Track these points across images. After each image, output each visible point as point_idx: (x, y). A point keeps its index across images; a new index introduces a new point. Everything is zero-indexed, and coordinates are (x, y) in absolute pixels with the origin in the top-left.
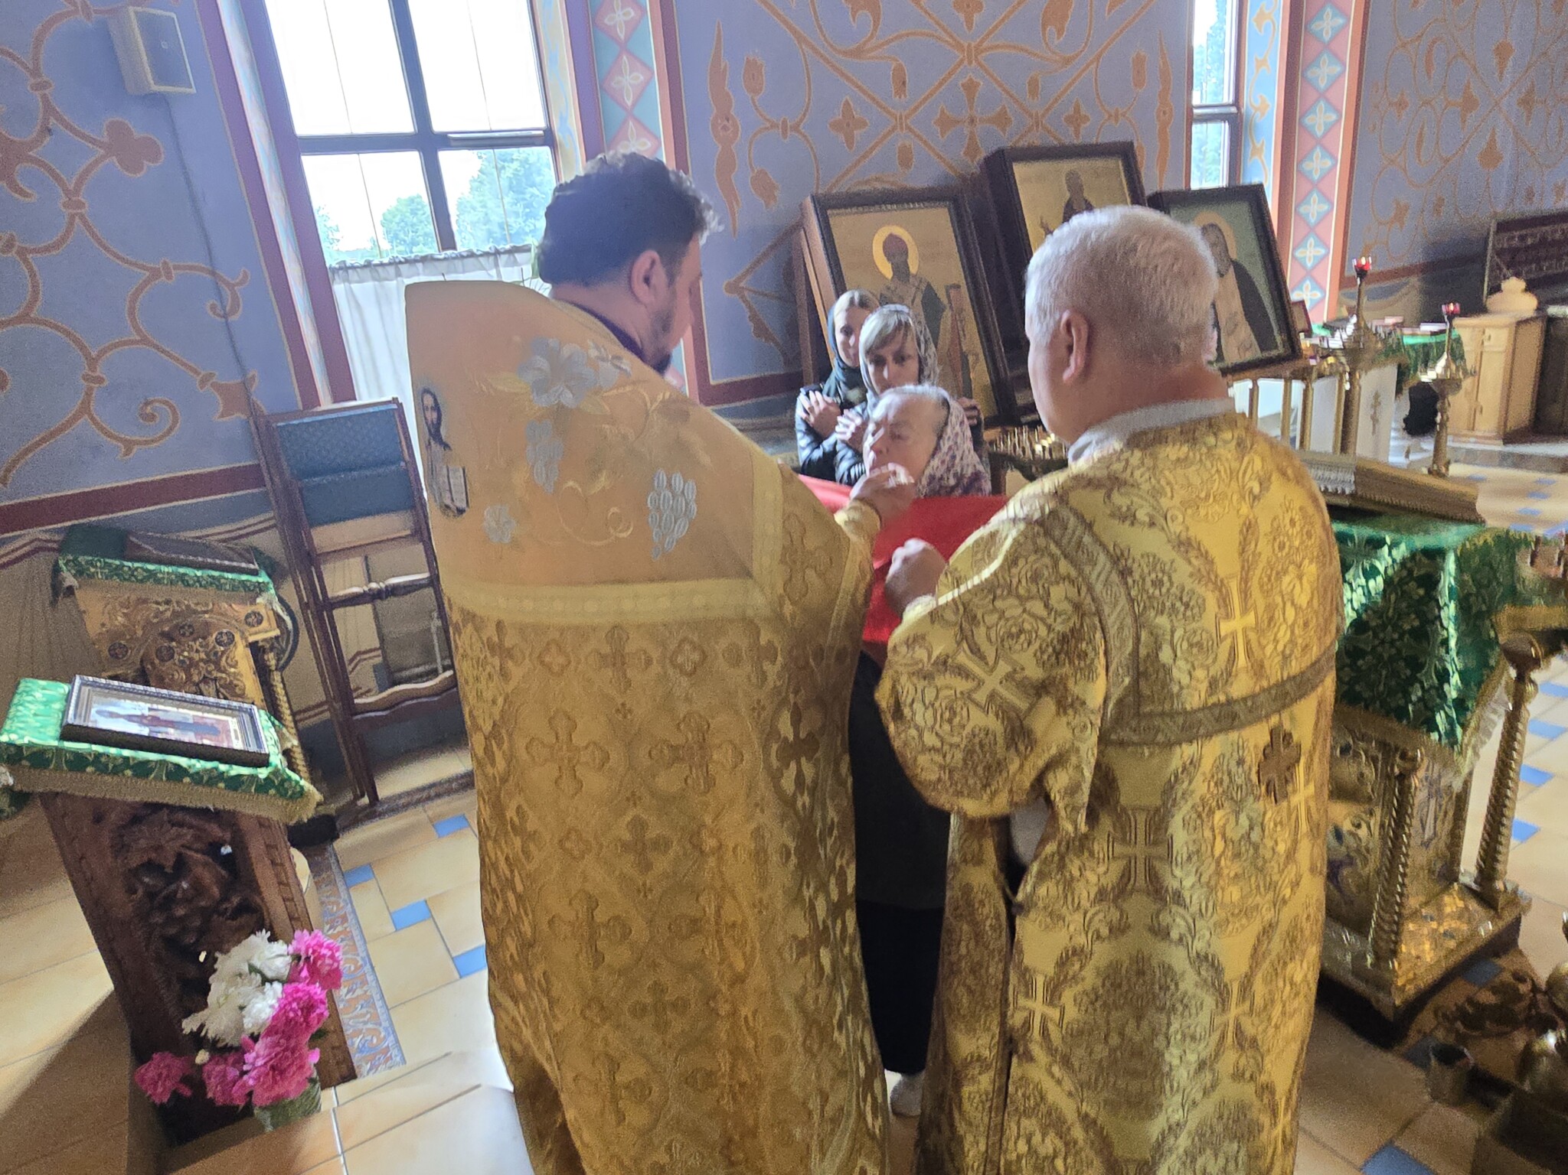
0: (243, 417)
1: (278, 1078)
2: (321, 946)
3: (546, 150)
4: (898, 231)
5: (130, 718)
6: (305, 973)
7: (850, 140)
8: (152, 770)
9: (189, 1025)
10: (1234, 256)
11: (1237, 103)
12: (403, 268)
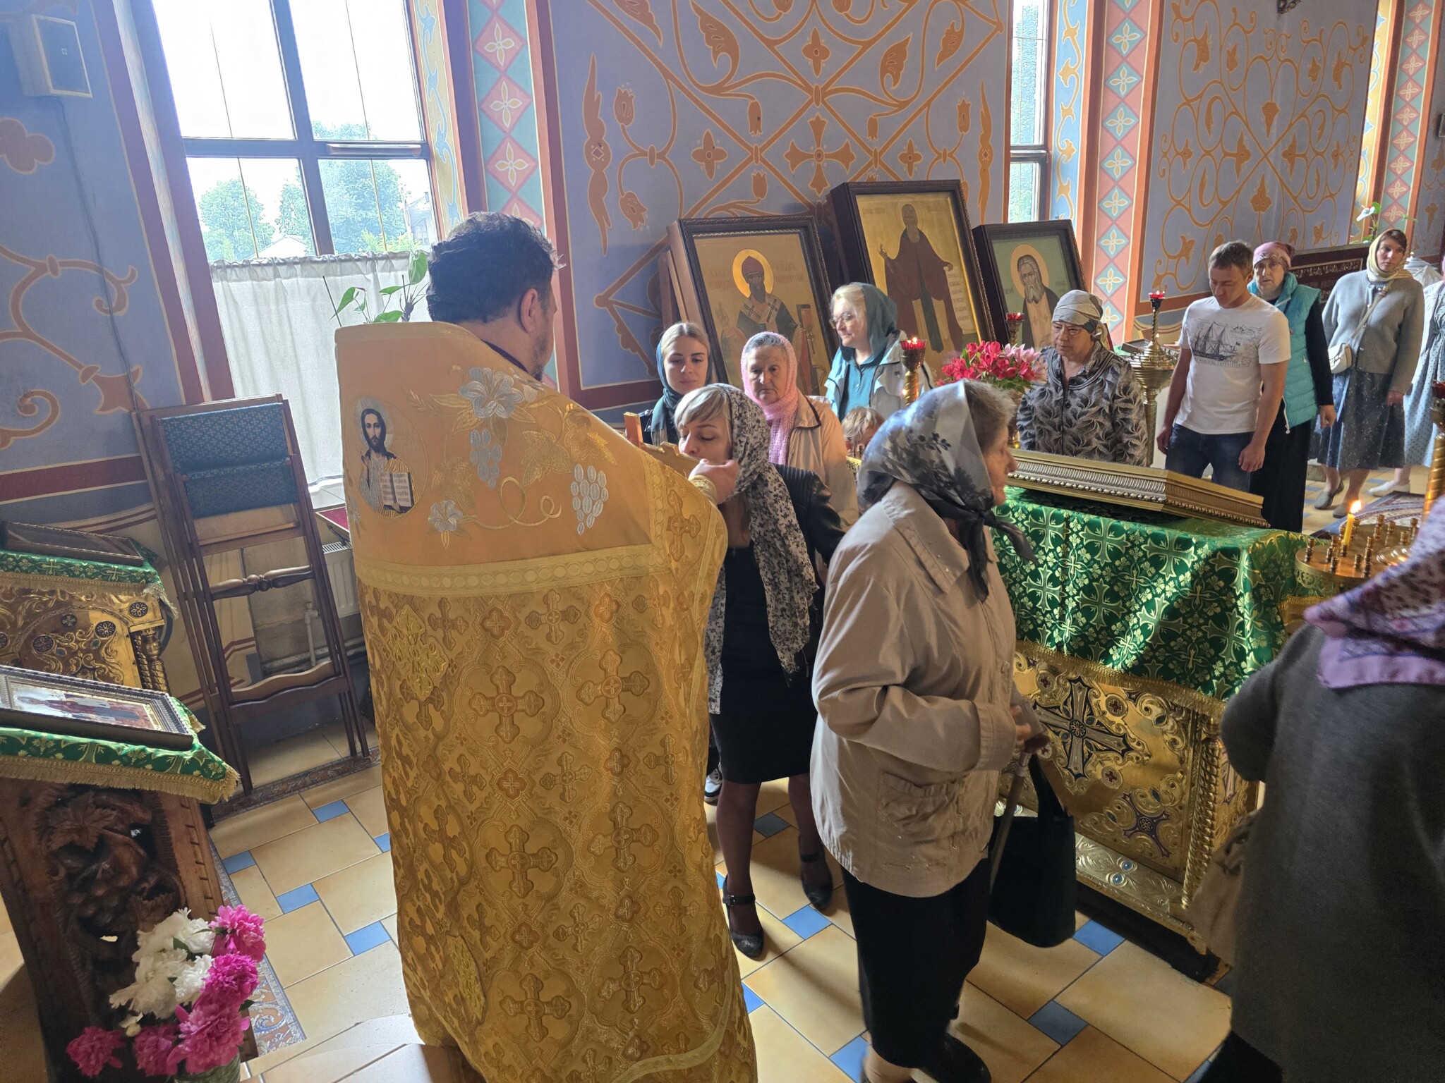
0: (126, 411)
1: (215, 1043)
2: (246, 919)
3: (423, 163)
4: (755, 254)
5: (51, 704)
6: (232, 946)
7: (710, 169)
8: (82, 753)
9: (116, 1000)
10: (1047, 285)
11: (1046, 145)
12: (282, 269)
